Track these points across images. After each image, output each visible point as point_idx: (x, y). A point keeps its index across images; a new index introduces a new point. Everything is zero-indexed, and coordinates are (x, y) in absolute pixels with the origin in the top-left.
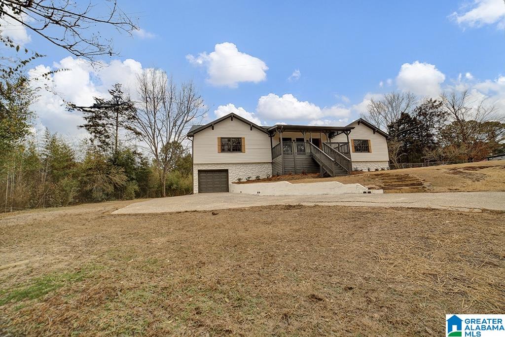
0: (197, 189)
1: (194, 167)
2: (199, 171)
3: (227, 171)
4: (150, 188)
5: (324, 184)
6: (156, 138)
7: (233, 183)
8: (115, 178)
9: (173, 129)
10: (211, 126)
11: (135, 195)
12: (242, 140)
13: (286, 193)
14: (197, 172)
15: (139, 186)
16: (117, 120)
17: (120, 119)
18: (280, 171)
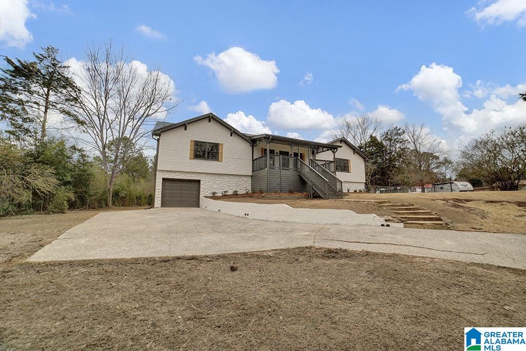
0: (160, 202)
1: (157, 174)
2: (164, 179)
3: (199, 181)
4: (91, 196)
5: (335, 212)
6: (104, 131)
7: (205, 197)
8: (36, 181)
9: (128, 122)
10: (184, 125)
11: (67, 207)
12: (220, 146)
13: (283, 219)
14: (162, 181)
15: (76, 193)
16: (47, 99)
17: (52, 98)
18: (264, 187)
